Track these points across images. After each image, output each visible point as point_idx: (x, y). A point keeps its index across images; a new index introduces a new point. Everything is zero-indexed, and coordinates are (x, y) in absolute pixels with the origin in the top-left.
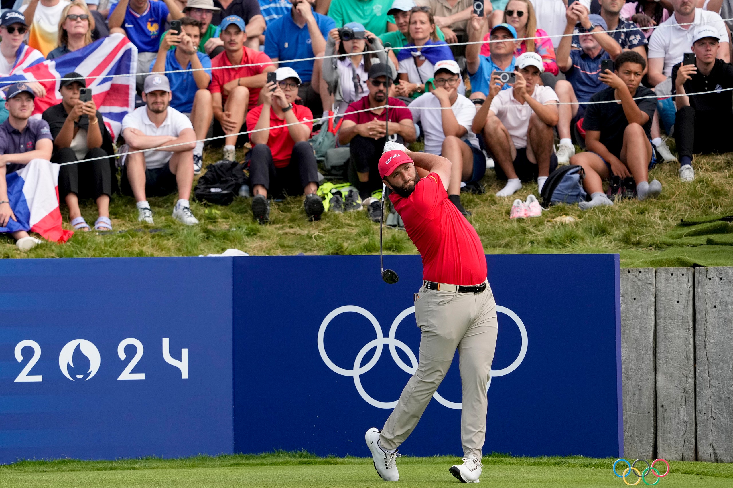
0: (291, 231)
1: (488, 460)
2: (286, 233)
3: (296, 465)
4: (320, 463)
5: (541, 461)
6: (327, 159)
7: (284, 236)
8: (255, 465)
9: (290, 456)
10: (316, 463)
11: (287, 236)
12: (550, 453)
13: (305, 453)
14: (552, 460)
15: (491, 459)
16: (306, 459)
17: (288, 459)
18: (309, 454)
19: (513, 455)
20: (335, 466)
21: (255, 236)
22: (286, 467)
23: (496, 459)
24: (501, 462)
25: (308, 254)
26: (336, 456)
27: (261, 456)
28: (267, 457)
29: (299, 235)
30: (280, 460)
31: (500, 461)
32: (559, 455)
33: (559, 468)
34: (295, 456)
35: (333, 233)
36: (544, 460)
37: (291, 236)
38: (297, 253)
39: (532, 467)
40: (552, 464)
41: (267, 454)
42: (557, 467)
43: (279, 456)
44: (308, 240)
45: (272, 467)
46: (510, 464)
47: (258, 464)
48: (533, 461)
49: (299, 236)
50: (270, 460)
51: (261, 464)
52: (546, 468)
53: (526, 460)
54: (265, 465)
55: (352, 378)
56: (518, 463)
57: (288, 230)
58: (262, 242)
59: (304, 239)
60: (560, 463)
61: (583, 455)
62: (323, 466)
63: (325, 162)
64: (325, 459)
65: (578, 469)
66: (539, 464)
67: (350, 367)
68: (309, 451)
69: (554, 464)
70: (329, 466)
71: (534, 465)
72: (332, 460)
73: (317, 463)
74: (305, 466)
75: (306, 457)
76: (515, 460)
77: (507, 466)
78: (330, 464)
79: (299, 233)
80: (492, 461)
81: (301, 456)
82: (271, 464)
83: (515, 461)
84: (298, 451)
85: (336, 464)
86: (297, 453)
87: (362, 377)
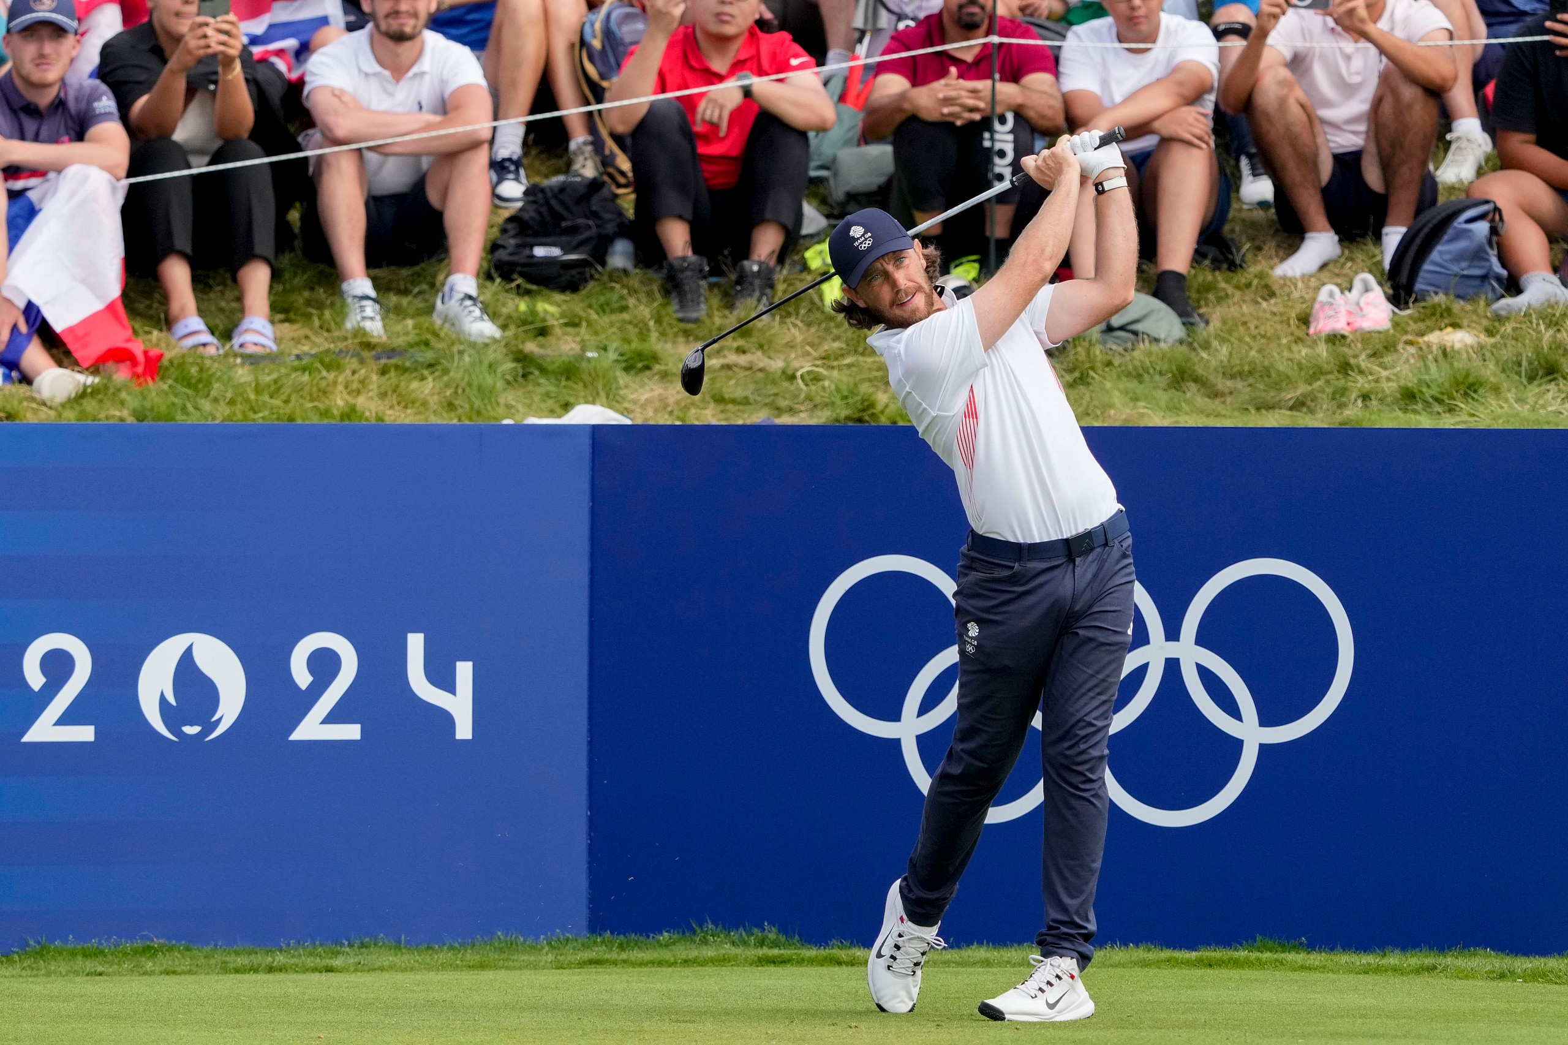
0: (743, 360)
1: (1247, 958)
2: (729, 367)
3: (751, 965)
4: (812, 962)
5: (1384, 962)
6: (836, 175)
7: (723, 374)
8: (643, 964)
9: (733, 944)
10: (801, 962)
11: (730, 373)
12: (1407, 942)
13: (772, 936)
14: (1413, 960)
15: (1254, 955)
16: (775, 952)
17: (728, 949)
18: (783, 939)
19: (1312, 946)
20: (850, 968)
21: (648, 373)
22: (725, 971)
23: (1267, 955)
24: (1282, 963)
25: (786, 420)
26: (852, 945)
27: (658, 941)
28: (674, 943)
29: (761, 370)
30: (709, 952)
31: (1277, 960)
32: (1431, 948)
33: (1430, 980)
34: (745, 943)
35: (849, 366)
36: (1394, 959)
37: (742, 374)
38: (757, 417)
39: (1361, 977)
40: (1412, 971)
41: (676, 936)
42: (1426, 978)
43: (705, 942)
44: (786, 384)
45: (687, 971)
46: (1303, 968)
47: (652, 963)
48: (1364, 961)
49: (760, 375)
50: (683, 951)
51: (660, 963)
52: (1396, 981)
53: (1345, 958)
54: (670, 965)
55: (894, 745)
56: (1324, 967)
57: (732, 358)
58: (666, 389)
59: (774, 382)
60: (1434, 968)
61: (1493, 949)
62: (820, 969)
63: (832, 182)
64: (823, 952)
65: (1479, 983)
66: (1378, 970)
67: (894, 715)
68: (783, 930)
69: (1419, 971)
70: (837, 969)
71: (1366, 973)
72: (843, 954)
73: (803, 960)
74: (772, 969)
75: (775, 944)
76: (1316, 958)
77: (1296, 976)
78: (839, 963)
79: (761, 365)
80: (1258, 960)
81: (761, 943)
82: (686, 962)
83: (1317, 963)
84: (755, 931)
85: (853, 965)
86: (752, 934)
87: (922, 741)
